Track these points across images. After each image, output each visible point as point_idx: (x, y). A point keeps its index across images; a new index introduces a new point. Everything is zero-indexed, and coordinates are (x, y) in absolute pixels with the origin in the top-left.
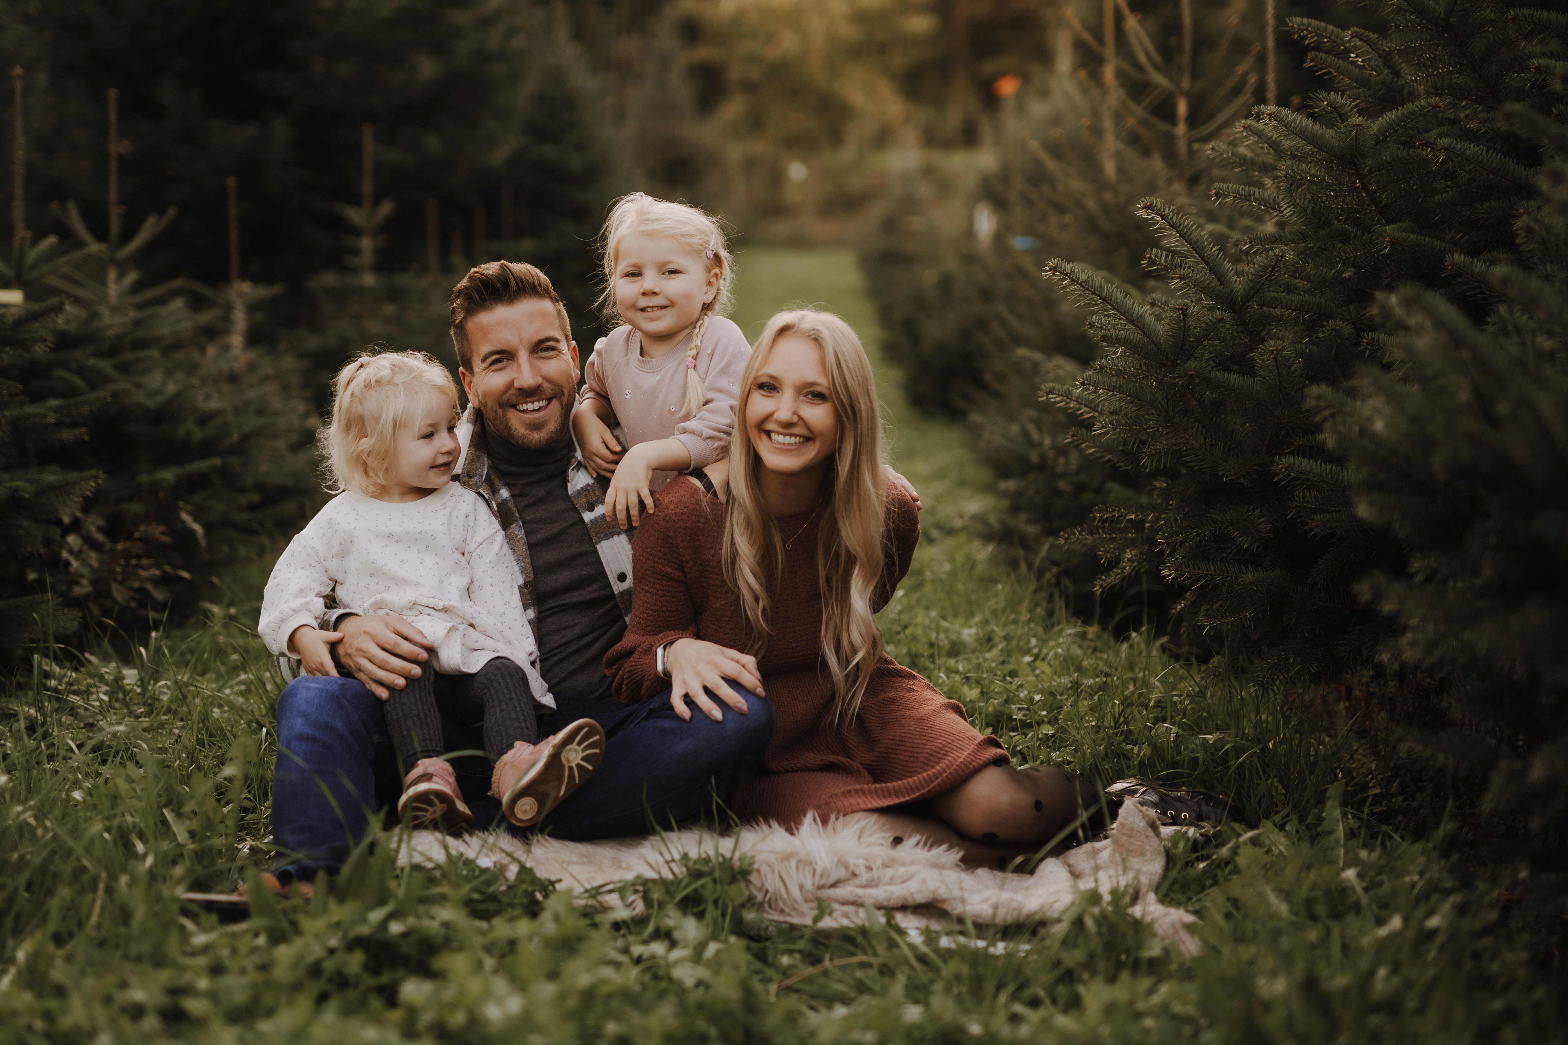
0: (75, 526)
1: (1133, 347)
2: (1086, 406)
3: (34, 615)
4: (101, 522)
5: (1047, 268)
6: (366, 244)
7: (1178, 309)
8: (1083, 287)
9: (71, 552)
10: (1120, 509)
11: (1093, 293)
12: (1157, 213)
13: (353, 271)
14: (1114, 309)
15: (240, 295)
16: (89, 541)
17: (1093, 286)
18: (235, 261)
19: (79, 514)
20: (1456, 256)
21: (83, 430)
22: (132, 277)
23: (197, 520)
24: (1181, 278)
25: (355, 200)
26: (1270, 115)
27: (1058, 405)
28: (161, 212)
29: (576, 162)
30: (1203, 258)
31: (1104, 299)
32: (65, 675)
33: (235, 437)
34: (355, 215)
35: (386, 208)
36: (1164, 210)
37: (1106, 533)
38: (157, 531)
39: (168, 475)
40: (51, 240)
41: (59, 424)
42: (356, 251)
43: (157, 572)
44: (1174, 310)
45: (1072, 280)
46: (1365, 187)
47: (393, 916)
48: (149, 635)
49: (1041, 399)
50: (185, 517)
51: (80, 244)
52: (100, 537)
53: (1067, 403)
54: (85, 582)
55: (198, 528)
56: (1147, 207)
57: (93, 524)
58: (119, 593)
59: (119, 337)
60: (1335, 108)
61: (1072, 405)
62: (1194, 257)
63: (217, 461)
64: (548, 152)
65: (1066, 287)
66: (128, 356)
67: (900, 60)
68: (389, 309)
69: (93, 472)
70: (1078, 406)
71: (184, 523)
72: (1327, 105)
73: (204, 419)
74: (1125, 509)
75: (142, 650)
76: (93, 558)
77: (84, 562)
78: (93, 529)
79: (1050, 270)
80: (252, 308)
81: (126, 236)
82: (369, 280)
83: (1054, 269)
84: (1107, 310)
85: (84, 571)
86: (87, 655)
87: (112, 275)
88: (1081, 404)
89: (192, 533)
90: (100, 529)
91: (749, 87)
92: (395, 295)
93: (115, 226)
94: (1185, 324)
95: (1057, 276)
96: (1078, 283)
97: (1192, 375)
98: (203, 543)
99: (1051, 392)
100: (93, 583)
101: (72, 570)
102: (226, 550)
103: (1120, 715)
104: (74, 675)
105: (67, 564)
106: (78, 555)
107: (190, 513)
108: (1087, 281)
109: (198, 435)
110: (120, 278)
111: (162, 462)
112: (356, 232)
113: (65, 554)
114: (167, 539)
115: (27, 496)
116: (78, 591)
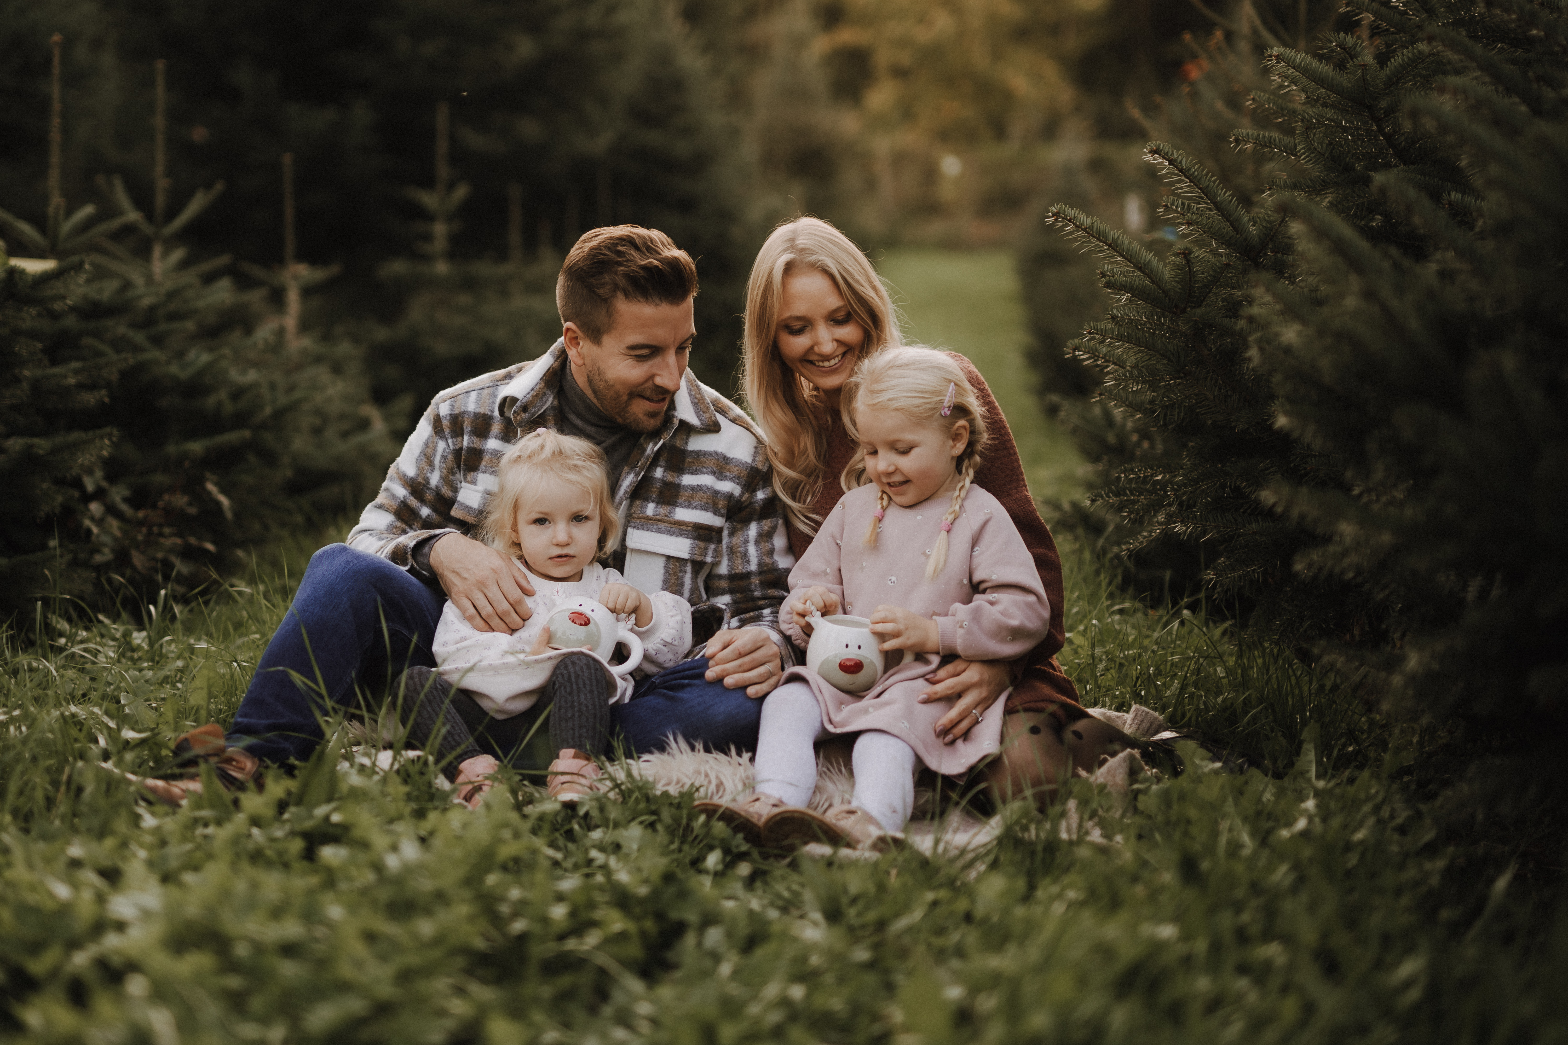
0: (100, 494)
1: (1137, 293)
2: (1114, 363)
3: (46, 572)
4: (126, 492)
5: (1050, 214)
6: (440, 229)
7: (1180, 253)
8: (1087, 233)
9: (93, 519)
10: (1146, 469)
11: (1099, 240)
12: (1164, 158)
13: (427, 259)
14: (1121, 255)
15: (295, 278)
16: (111, 510)
17: (1098, 232)
18: (290, 241)
19: (104, 484)
20: (1453, 194)
21: (104, 392)
22: (178, 254)
23: (223, 491)
24: (1189, 224)
25: (428, 182)
26: (1277, 57)
27: (1086, 363)
28: (208, 186)
29: (682, 148)
30: (1215, 203)
31: (1109, 245)
32: (76, 634)
33: (268, 410)
34: (429, 200)
35: (461, 192)
36: (1172, 154)
37: (1134, 495)
38: (181, 500)
39: (196, 447)
40: (88, 210)
41: (81, 386)
42: (428, 237)
43: (178, 541)
44: (1177, 255)
45: (1077, 226)
46: (1381, 130)
47: (336, 809)
48: (158, 593)
49: (1067, 356)
50: (211, 487)
51: (117, 212)
52: (124, 507)
53: (1096, 361)
54: (106, 550)
55: (224, 500)
56: (1154, 152)
57: (118, 494)
58: (138, 560)
59: (152, 309)
60: (1345, 49)
61: (1099, 362)
62: (1206, 203)
63: (247, 434)
64: (654, 138)
65: (1071, 233)
66: (162, 327)
67: (1073, 43)
68: (464, 299)
69: (108, 430)
70: (1105, 364)
71: (209, 493)
72: (1336, 45)
73: (238, 393)
74: (1152, 469)
75: (152, 608)
76: (114, 524)
77: (105, 530)
78: (118, 500)
79: (1053, 215)
80: (307, 292)
81: (172, 213)
82: (442, 268)
83: (1056, 215)
84: (1113, 257)
85: (105, 539)
86: (101, 617)
87: (157, 251)
88: (1109, 361)
89: (218, 504)
90: (125, 500)
91: (900, 73)
92: (469, 284)
93: (160, 200)
94: (1190, 269)
95: (1060, 222)
96: (1082, 230)
97: (1196, 321)
98: (229, 515)
99: (1077, 348)
100: (113, 551)
101: (94, 538)
102: (257, 526)
103: (1137, 678)
104: (85, 633)
105: (89, 532)
106: (99, 522)
107: (217, 484)
108: (1091, 227)
109: (229, 408)
110: (165, 254)
111: (192, 434)
112: (426, 216)
113: (87, 523)
114: (192, 511)
115: (41, 452)
116: (98, 558)
